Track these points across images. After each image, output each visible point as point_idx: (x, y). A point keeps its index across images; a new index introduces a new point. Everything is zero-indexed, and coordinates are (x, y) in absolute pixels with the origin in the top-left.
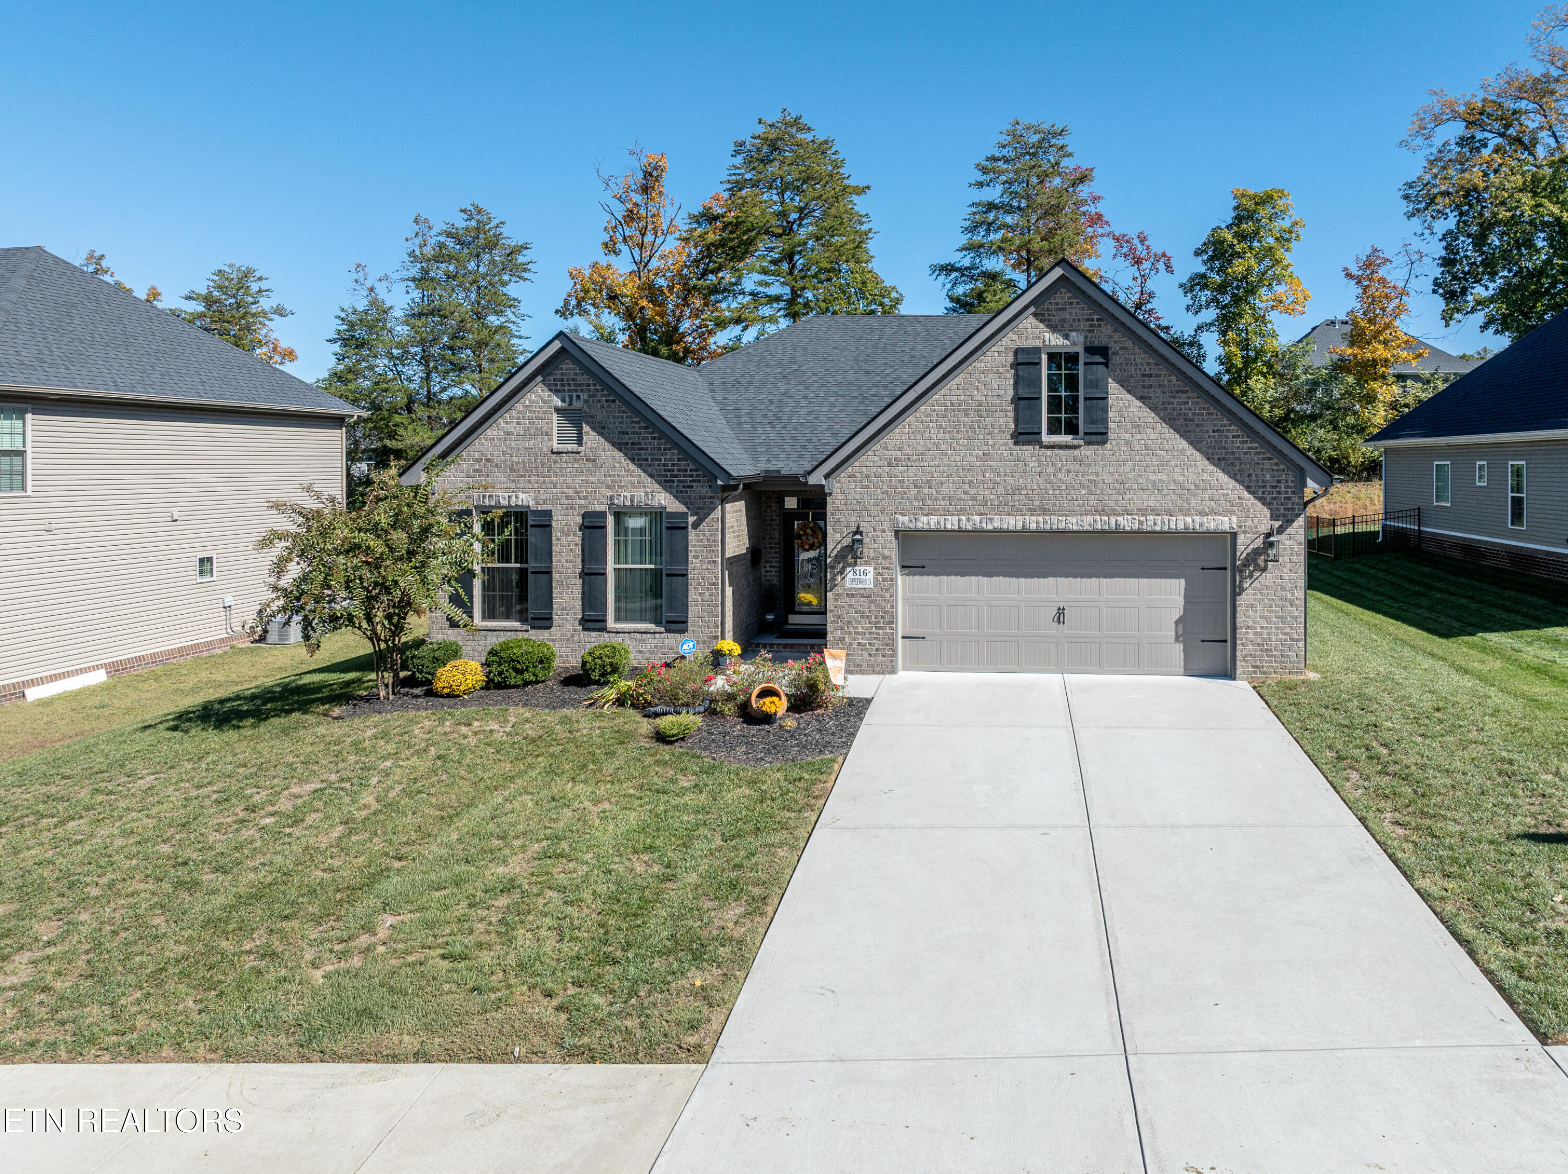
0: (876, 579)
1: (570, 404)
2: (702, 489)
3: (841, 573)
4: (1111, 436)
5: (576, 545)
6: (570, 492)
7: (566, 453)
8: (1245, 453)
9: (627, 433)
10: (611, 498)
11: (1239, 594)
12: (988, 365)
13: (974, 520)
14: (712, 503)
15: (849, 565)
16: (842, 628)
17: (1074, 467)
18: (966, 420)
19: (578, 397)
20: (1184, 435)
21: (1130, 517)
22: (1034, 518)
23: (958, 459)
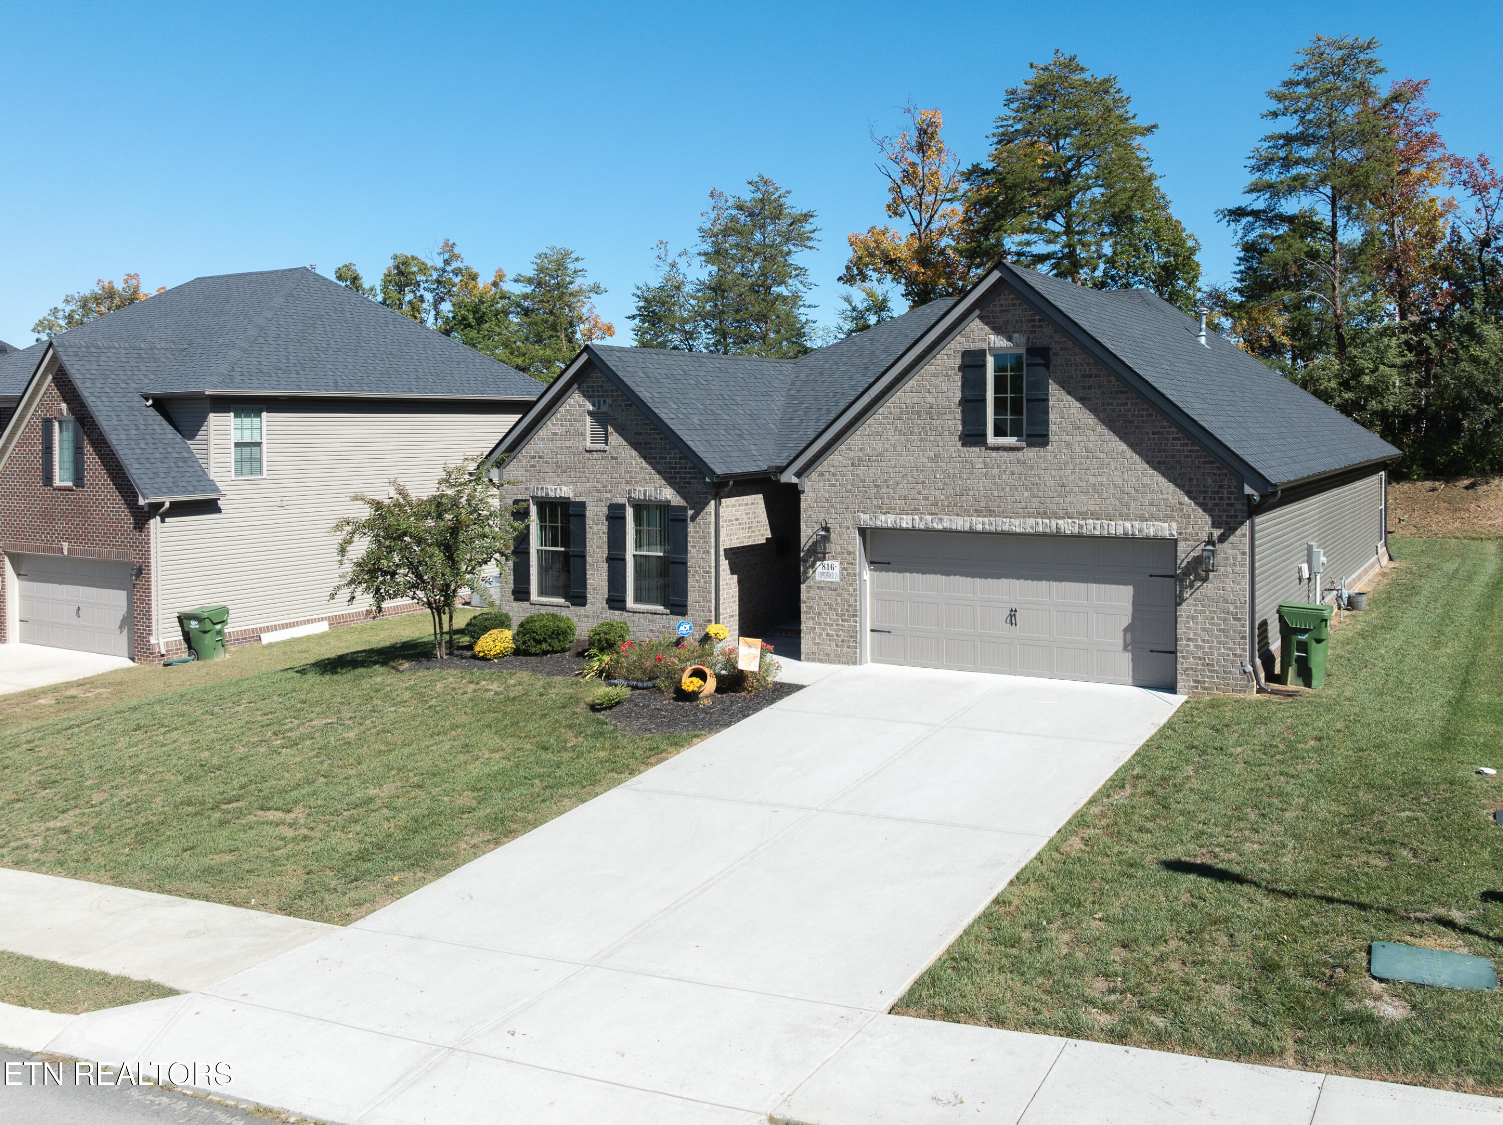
0: (841, 573)
1: (599, 408)
3: (813, 566)
4: (1052, 437)
5: (604, 533)
6: (600, 486)
7: (596, 451)
8: (1186, 456)
9: (641, 434)
10: (630, 492)
11: (1180, 604)
12: (939, 367)
13: (926, 520)
14: (706, 498)
15: (819, 560)
16: (813, 619)
17: (1018, 469)
18: (919, 421)
19: (605, 402)
20: (1123, 437)
21: (1070, 521)
22: (980, 519)
23: (912, 459)
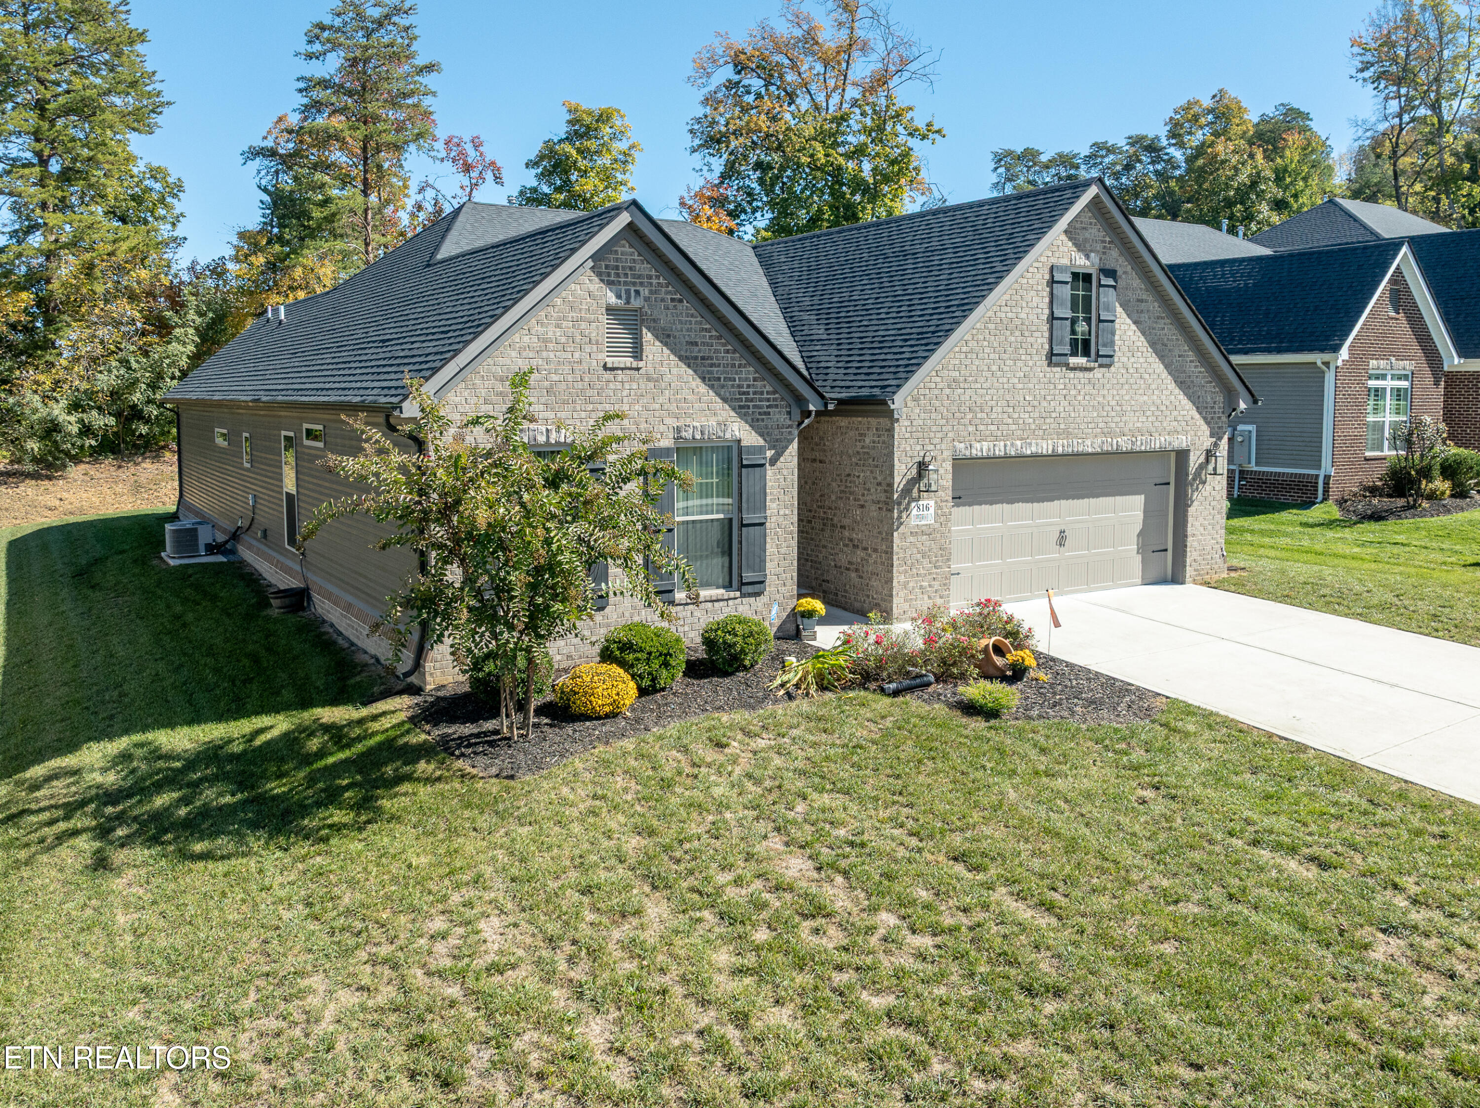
0: (936, 514)
1: (628, 302)
2: (779, 417)
3: (907, 509)
4: (1116, 359)
7: (622, 369)
8: (1197, 377)
9: (696, 344)
10: (678, 430)
11: (1189, 505)
12: (1030, 281)
13: (1016, 446)
15: (914, 500)
16: (905, 571)
17: (1089, 389)
18: (1012, 338)
21: (1125, 439)
